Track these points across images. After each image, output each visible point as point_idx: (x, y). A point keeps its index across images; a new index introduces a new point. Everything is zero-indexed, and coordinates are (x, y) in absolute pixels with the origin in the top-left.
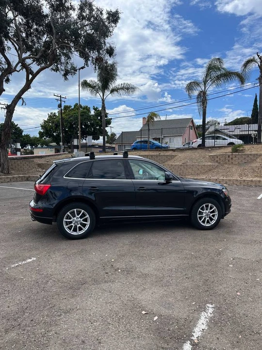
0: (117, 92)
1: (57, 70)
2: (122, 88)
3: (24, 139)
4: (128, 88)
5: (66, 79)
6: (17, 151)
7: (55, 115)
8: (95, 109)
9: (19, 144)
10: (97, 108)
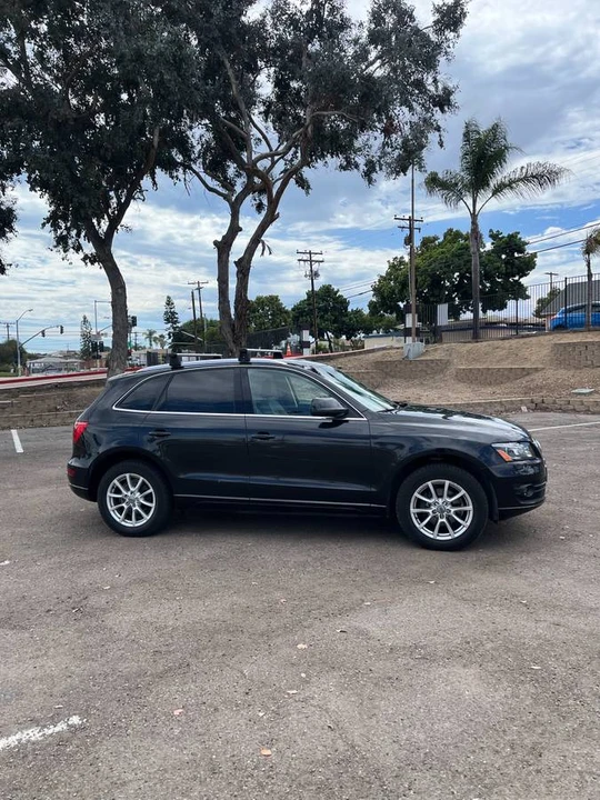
0: (512, 188)
1: (349, 165)
2: (525, 179)
3: (351, 319)
4: (543, 177)
5: (370, 181)
6: (302, 348)
7: (401, 262)
8: (494, 236)
9: (308, 332)
10: (499, 233)
